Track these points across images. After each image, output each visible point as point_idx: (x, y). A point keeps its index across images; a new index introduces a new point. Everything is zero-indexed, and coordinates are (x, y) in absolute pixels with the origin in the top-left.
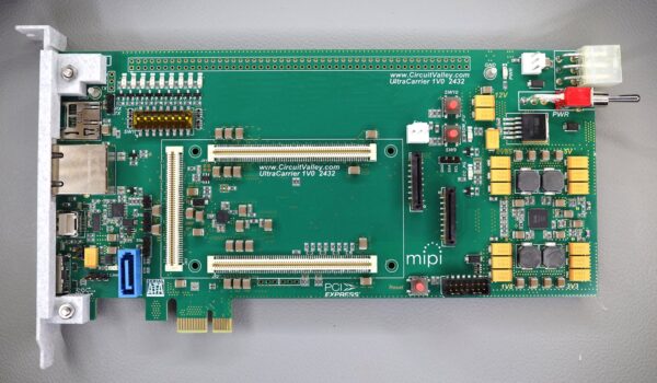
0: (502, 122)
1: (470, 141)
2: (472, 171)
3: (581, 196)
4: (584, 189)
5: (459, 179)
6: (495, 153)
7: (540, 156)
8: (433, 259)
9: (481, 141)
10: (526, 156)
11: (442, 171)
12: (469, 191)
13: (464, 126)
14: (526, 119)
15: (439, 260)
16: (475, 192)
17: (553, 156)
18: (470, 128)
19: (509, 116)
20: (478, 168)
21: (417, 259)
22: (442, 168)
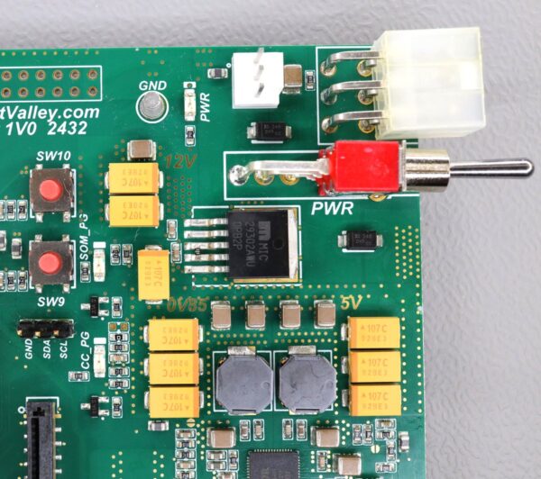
0: (181, 229)
1: (100, 278)
2: (101, 357)
3: (384, 419)
4: (390, 402)
5: (71, 374)
6: (163, 312)
7: (275, 317)
9: (124, 278)
10: (239, 317)
11: (29, 355)
12: (96, 405)
13: (84, 240)
14: (237, 226)
16: (112, 408)
17: (310, 316)
18: (99, 245)
19: (200, 214)
20: (118, 347)
22: (29, 349)
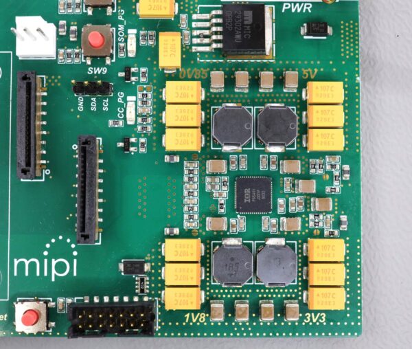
0: (190, 21)
1: (131, 55)
2: (132, 109)
3: (332, 154)
4: (337, 142)
5: (111, 122)
6: (176, 77)
7: (255, 82)
8: (60, 268)
9: (149, 54)
10: (230, 82)
11: (81, 108)
12: (128, 144)
13: (121, 27)
14: (229, 14)
15: (72, 268)
16: (139, 147)
17: (280, 81)
18: (132, 32)
19: (203, 11)
20: (144, 103)
21: (32, 265)
22: (81, 104)
